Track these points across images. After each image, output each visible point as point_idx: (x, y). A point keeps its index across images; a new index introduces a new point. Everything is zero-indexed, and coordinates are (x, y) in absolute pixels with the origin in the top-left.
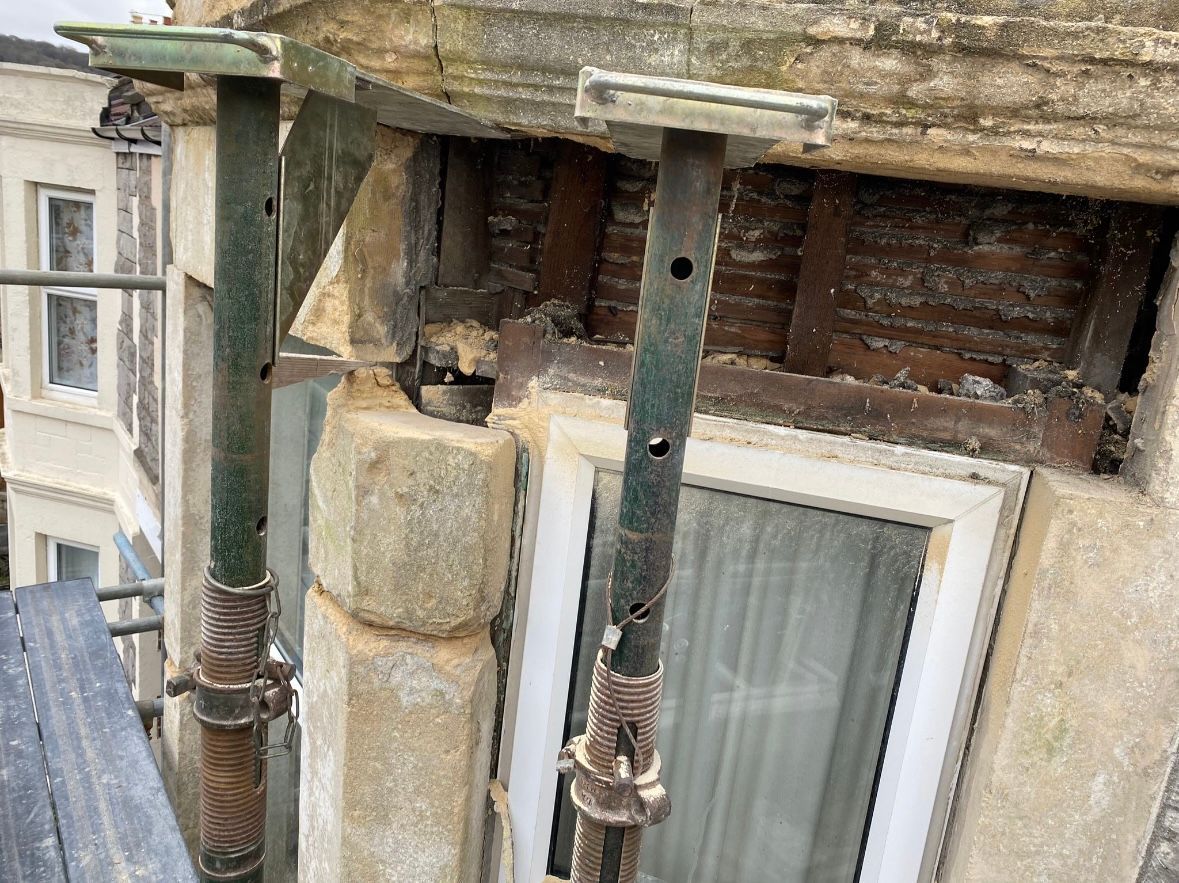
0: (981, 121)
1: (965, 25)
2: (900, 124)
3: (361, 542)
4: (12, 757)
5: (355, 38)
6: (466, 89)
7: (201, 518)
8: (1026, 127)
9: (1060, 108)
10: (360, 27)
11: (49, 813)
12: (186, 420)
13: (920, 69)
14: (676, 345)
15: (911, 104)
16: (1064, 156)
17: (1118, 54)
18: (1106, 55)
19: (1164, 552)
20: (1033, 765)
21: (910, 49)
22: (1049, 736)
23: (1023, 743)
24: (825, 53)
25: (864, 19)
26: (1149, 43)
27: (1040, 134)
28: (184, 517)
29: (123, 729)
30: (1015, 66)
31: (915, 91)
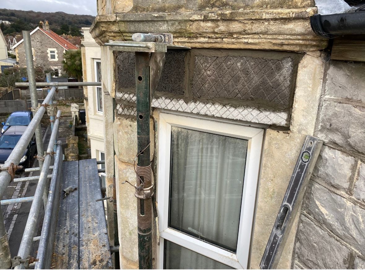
0: (234, 36)
1: (223, 14)
2: (217, 38)
3: (119, 143)
4: (72, 197)
5: (105, 30)
6: (128, 38)
7: (110, 142)
8: (244, 36)
9: (249, 31)
10: (105, 27)
11: (78, 209)
12: (105, 117)
13: (216, 25)
14: (141, 95)
15: (217, 33)
16: (255, 43)
17: (257, 18)
18: (255, 18)
19: (295, 145)
20: (268, 201)
21: (213, 21)
22: (271, 193)
23: (265, 195)
24: (195, 23)
25: (201, 15)
26: (264, 14)
27: (248, 38)
28: (106, 141)
29: (97, 193)
30: (236, 22)
31: (216, 30)
